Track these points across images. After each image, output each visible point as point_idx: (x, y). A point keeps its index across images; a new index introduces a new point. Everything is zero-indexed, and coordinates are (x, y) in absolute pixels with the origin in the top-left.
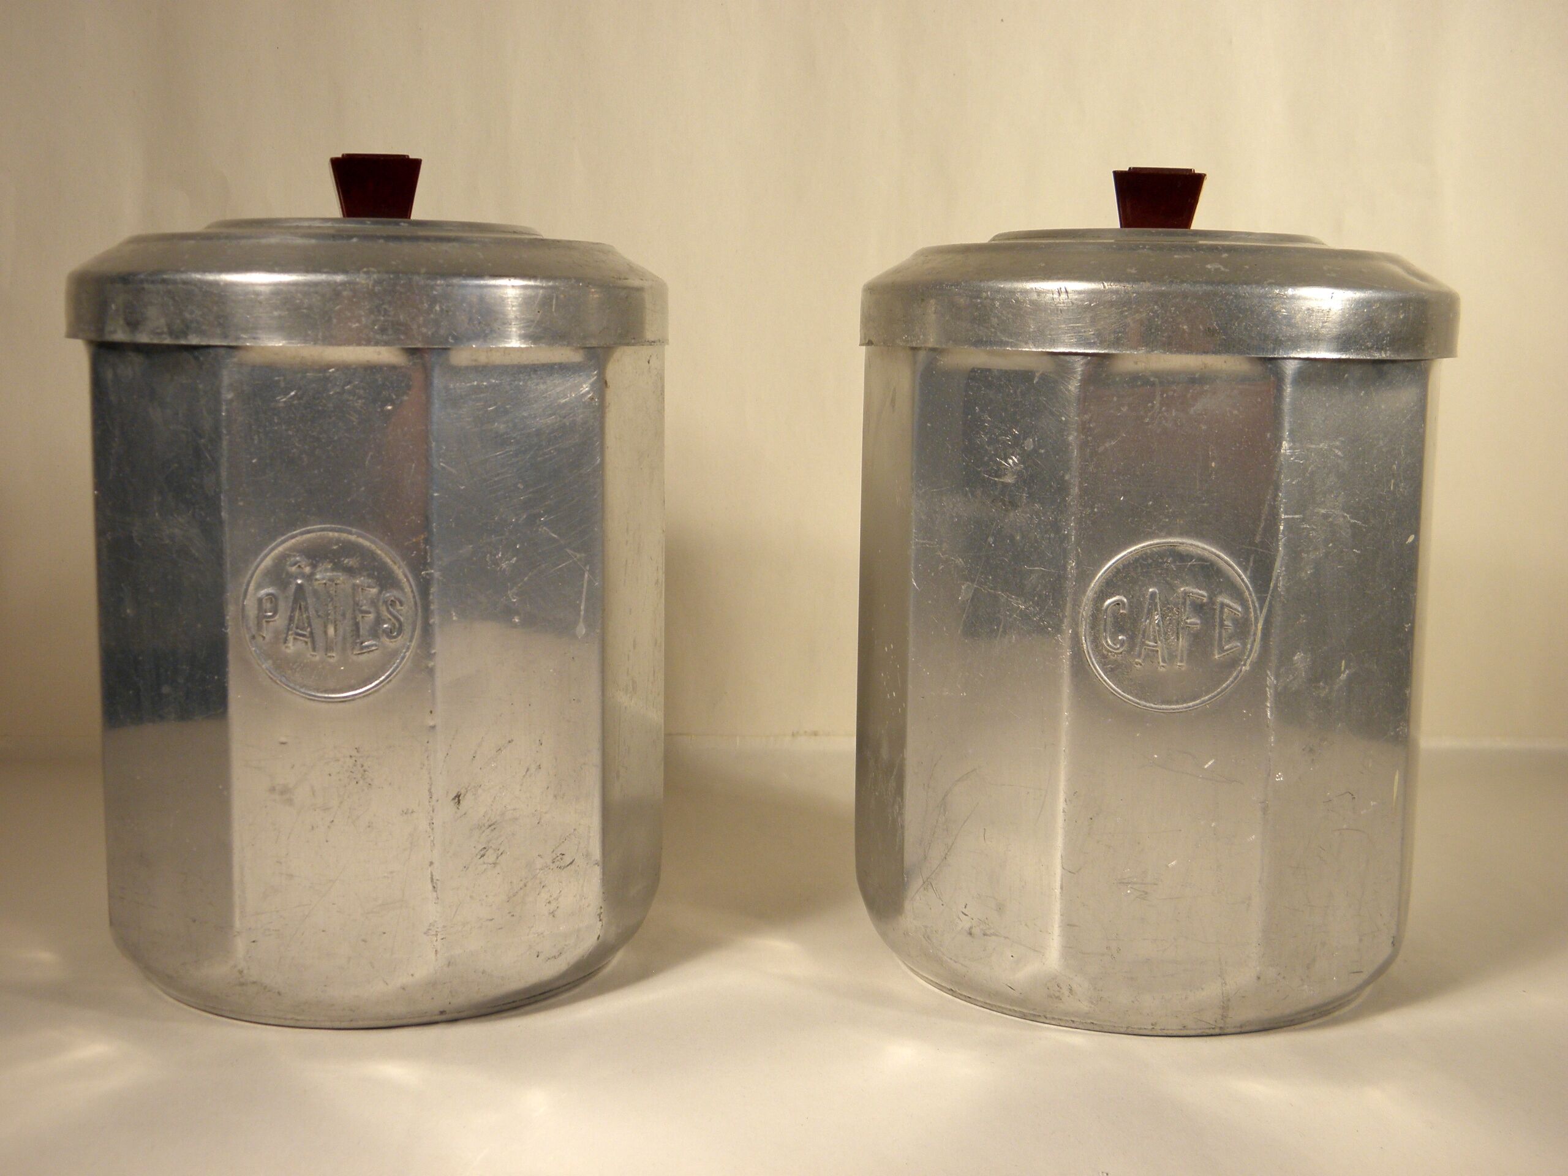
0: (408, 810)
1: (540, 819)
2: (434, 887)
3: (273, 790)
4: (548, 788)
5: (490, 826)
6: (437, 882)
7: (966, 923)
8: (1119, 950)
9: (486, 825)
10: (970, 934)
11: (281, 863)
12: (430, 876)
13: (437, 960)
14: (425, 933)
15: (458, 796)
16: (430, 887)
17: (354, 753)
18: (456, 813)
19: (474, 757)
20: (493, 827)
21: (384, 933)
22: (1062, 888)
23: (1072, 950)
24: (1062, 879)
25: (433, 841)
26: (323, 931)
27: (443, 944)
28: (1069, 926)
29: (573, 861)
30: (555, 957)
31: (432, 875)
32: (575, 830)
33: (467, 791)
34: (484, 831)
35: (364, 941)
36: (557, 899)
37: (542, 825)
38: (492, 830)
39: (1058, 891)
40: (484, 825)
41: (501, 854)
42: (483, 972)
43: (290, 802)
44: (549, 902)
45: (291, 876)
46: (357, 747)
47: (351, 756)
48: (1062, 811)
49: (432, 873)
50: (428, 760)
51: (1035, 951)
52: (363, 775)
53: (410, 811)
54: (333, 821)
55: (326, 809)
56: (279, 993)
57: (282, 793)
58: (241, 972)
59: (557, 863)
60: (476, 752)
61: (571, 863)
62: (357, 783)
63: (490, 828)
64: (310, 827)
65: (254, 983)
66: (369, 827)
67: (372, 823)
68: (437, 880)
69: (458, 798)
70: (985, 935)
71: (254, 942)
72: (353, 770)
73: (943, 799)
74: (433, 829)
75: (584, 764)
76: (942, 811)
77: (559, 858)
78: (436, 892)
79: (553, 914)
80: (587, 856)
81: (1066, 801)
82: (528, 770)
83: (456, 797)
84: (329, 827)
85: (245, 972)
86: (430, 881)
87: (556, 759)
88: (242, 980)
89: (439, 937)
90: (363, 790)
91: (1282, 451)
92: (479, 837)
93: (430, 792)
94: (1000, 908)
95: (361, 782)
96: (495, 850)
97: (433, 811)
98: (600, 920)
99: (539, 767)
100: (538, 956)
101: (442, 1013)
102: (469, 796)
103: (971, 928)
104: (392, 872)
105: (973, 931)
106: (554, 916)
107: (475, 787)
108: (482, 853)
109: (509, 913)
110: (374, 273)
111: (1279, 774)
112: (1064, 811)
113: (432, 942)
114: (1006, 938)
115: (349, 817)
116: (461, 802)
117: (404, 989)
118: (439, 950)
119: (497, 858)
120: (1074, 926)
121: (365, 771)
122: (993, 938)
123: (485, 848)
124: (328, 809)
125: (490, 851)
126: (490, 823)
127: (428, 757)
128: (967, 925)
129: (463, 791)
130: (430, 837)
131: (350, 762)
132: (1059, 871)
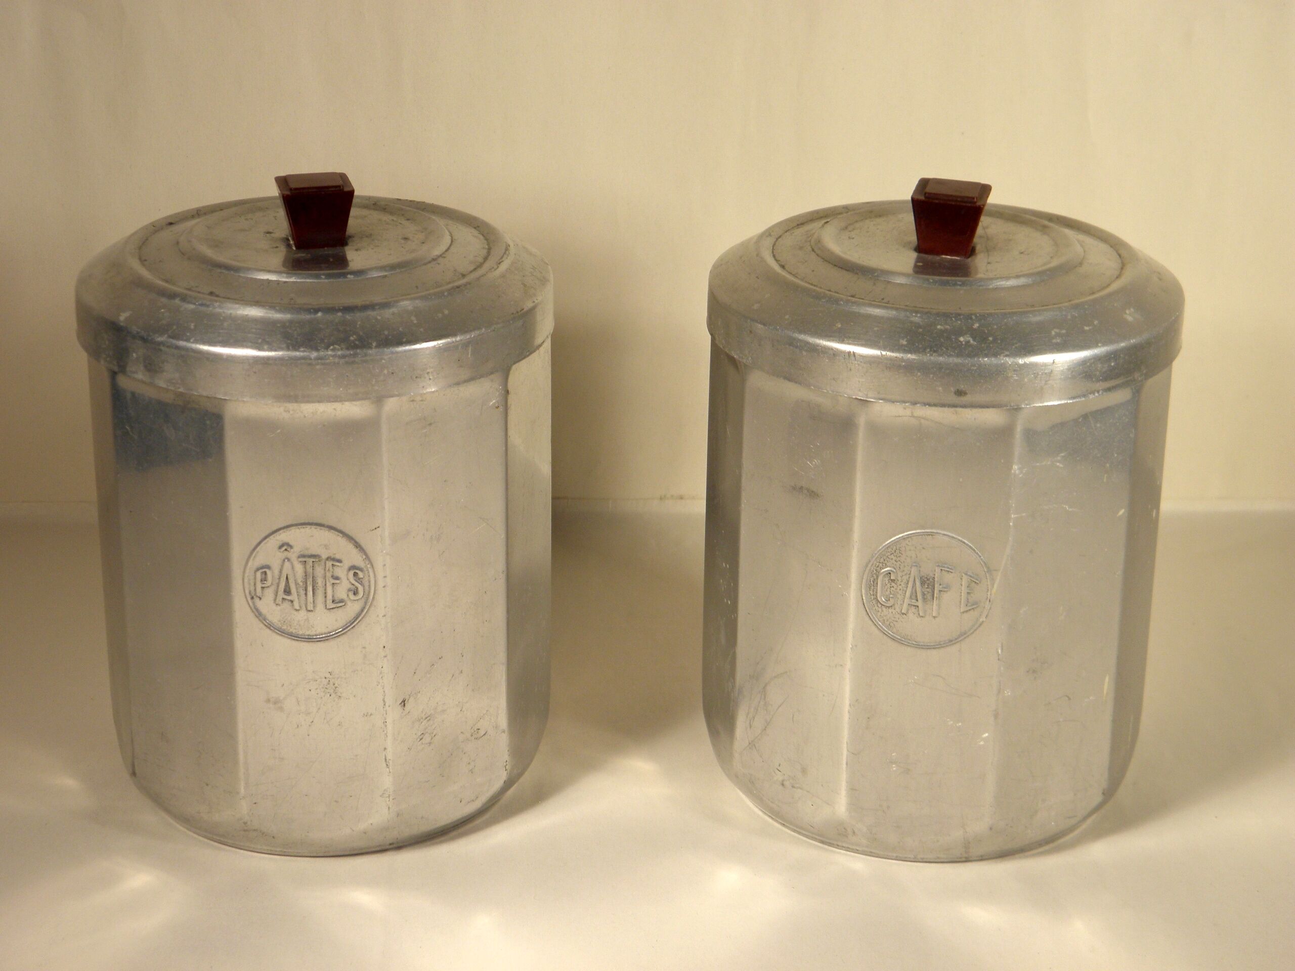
0: (367, 713)
1: (462, 708)
2: (387, 765)
3: (268, 701)
4: (468, 685)
5: (426, 718)
6: (390, 761)
7: (779, 777)
8: (888, 807)
9: (424, 717)
10: (783, 785)
11: (275, 750)
12: (384, 757)
13: (389, 813)
14: (380, 796)
15: (404, 701)
16: (385, 765)
17: (328, 675)
18: (402, 713)
19: (415, 673)
20: (428, 719)
21: (351, 796)
22: (847, 764)
23: (855, 805)
24: (847, 757)
25: (386, 734)
26: (306, 795)
27: (394, 803)
28: (853, 790)
29: (486, 733)
30: (473, 801)
31: (385, 757)
32: (487, 711)
33: (410, 697)
34: (422, 723)
35: (336, 801)
36: (474, 761)
37: (464, 712)
38: (428, 721)
39: (844, 766)
40: (422, 718)
41: (435, 736)
42: (422, 818)
43: (281, 709)
44: (469, 763)
45: (282, 759)
46: (330, 671)
47: (325, 678)
48: (847, 712)
49: (385, 756)
50: (382, 679)
51: (828, 804)
52: (334, 690)
53: (370, 714)
54: (313, 722)
55: (308, 713)
56: (273, 837)
57: (275, 703)
58: (245, 823)
59: (475, 736)
60: (416, 669)
61: (485, 734)
62: (330, 695)
63: (426, 720)
64: (296, 726)
65: (255, 830)
66: (339, 725)
67: (341, 723)
68: (390, 760)
69: (404, 703)
70: (793, 787)
71: (255, 803)
72: (327, 687)
73: (764, 688)
74: (386, 726)
75: (494, 664)
76: (763, 696)
77: (476, 732)
78: (389, 768)
79: (471, 771)
80: (496, 727)
81: (850, 705)
82: (453, 675)
83: (402, 702)
84: (310, 726)
85: (249, 823)
86: (384, 760)
87: (473, 664)
88: (246, 828)
89: (391, 798)
90: (334, 701)
91: (1012, 471)
92: (419, 727)
93: (384, 701)
94: (804, 771)
95: (333, 695)
96: (430, 734)
97: (386, 714)
98: (506, 770)
99: (461, 672)
100: (461, 802)
101: (390, 844)
102: (412, 699)
103: (783, 781)
104: (357, 756)
105: (785, 783)
106: (472, 772)
107: (415, 693)
108: (421, 737)
109: (441, 775)
110: (338, 350)
111: (1008, 690)
112: (849, 712)
113: (386, 801)
114: (808, 792)
115: (324, 719)
116: (406, 705)
117: (365, 833)
118: (391, 807)
119: (432, 739)
120: (856, 790)
121: (336, 688)
122: (799, 790)
123: (423, 734)
124: (309, 713)
125: (427, 735)
126: (427, 716)
127: (382, 677)
128: (781, 779)
129: (407, 697)
130: (384, 731)
131: (325, 682)
132: (845, 752)
